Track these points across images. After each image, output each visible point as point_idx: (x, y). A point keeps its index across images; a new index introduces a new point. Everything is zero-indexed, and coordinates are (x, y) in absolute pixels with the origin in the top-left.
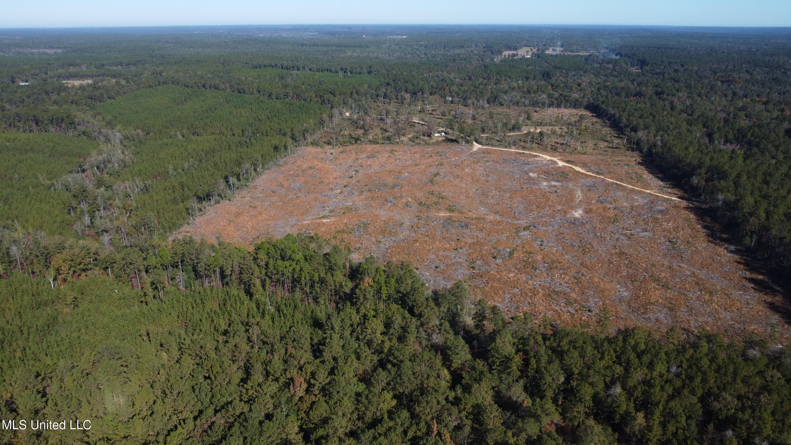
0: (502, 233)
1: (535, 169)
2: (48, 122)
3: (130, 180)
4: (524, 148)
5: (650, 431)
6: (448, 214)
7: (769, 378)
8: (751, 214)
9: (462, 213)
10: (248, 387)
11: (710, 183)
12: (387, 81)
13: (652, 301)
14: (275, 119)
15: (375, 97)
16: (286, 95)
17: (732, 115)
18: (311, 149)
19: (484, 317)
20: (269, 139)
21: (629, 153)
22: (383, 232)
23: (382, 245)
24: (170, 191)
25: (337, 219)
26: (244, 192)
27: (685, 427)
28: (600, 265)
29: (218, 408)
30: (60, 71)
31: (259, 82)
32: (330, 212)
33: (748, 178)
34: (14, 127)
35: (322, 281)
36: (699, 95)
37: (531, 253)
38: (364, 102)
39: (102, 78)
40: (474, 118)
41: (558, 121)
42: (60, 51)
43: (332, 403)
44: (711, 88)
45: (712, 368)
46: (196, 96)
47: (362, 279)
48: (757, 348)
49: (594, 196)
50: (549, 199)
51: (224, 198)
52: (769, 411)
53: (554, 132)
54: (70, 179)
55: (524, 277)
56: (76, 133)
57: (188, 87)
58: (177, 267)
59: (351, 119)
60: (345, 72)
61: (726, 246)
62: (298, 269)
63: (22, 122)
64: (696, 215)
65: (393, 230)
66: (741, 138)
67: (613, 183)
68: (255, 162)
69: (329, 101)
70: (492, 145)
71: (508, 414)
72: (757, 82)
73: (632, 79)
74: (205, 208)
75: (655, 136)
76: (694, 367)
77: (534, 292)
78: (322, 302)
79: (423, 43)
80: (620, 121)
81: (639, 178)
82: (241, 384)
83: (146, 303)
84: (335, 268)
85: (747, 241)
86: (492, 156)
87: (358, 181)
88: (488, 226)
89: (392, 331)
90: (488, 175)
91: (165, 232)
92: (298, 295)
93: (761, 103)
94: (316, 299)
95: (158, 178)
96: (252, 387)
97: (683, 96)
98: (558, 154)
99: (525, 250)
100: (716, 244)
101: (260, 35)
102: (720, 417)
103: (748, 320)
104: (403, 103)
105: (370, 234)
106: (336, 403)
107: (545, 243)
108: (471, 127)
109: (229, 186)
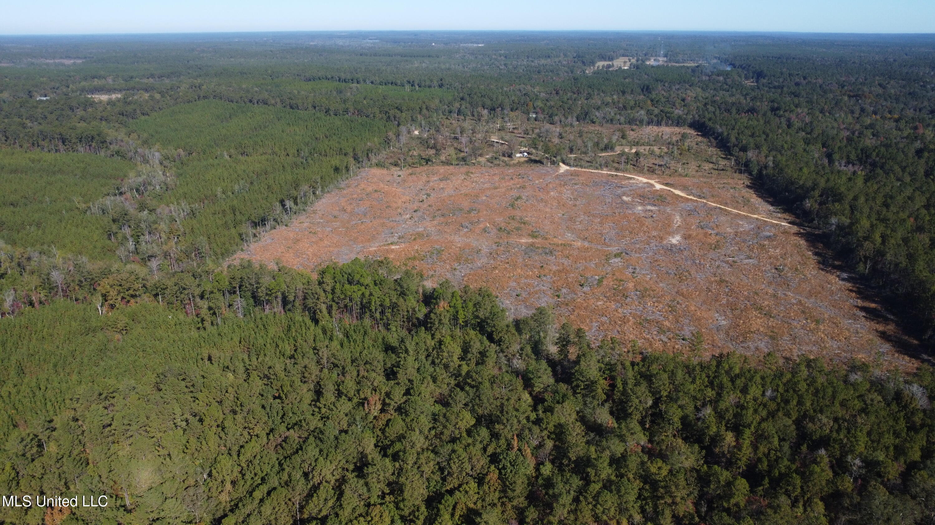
0: (591, 260)
1: (629, 193)
2: (77, 140)
3: (175, 203)
4: (617, 170)
5: (740, 450)
6: (530, 240)
7: (869, 402)
8: (866, 238)
9: (546, 239)
10: (321, 406)
11: (824, 206)
12: (461, 95)
13: (752, 330)
14: (334, 137)
15: (447, 114)
16: (346, 111)
17: (857, 133)
18: (377, 172)
19: (568, 342)
20: (328, 159)
21: (737, 175)
22: (458, 259)
23: (457, 273)
24: (220, 216)
25: (407, 245)
26: (302, 217)
27: (776, 448)
28: (698, 293)
29: (289, 426)
30: (83, 83)
31: (315, 96)
32: (399, 238)
33: (867, 200)
34: (38, 146)
35: (394, 306)
36: (822, 111)
37: (621, 280)
38: (435, 119)
39: (131, 92)
40: (561, 136)
41: (658, 140)
42: (79, 61)
43: (408, 420)
44: (836, 103)
45: (810, 391)
46: (243, 112)
47: (437, 303)
48: (859, 373)
49: (694, 221)
50: (644, 224)
51: (280, 224)
52: (865, 432)
53: (652, 153)
54: (108, 203)
55: (613, 306)
56: (109, 152)
57: (232, 101)
58: (235, 292)
59: (420, 138)
60: (412, 86)
61: (838, 273)
62: (367, 294)
63: (47, 140)
64: (807, 241)
65: (470, 257)
66: (864, 158)
67: (716, 208)
68: (314, 184)
69: (395, 117)
70: (581, 167)
71: (592, 435)
72: (890, 97)
73: (744, 93)
74: (259, 234)
75: (766, 157)
76: (791, 391)
77: (624, 320)
78: (394, 329)
79: (503, 52)
80: (728, 140)
81: (746, 202)
82: (313, 403)
83: (205, 329)
84: (408, 292)
85: (861, 268)
86: (580, 178)
87: (429, 206)
88: (575, 253)
89: (469, 356)
90: (576, 199)
91: (217, 259)
92: (367, 321)
93: (892, 120)
94: (387, 327)
95: (206, 202)
96: (325, 405)
97: (802, 112)
98: (655, 176)
99: (615, 278)
100: (827, 272)
101: (312, 43)
102: (814, 438)
103: (856, 349)
104: (479, 120)
105: (444, 261)
106: (413, 420)
107: (638, 270)
108: (558, 147)
109: (286, 210)
